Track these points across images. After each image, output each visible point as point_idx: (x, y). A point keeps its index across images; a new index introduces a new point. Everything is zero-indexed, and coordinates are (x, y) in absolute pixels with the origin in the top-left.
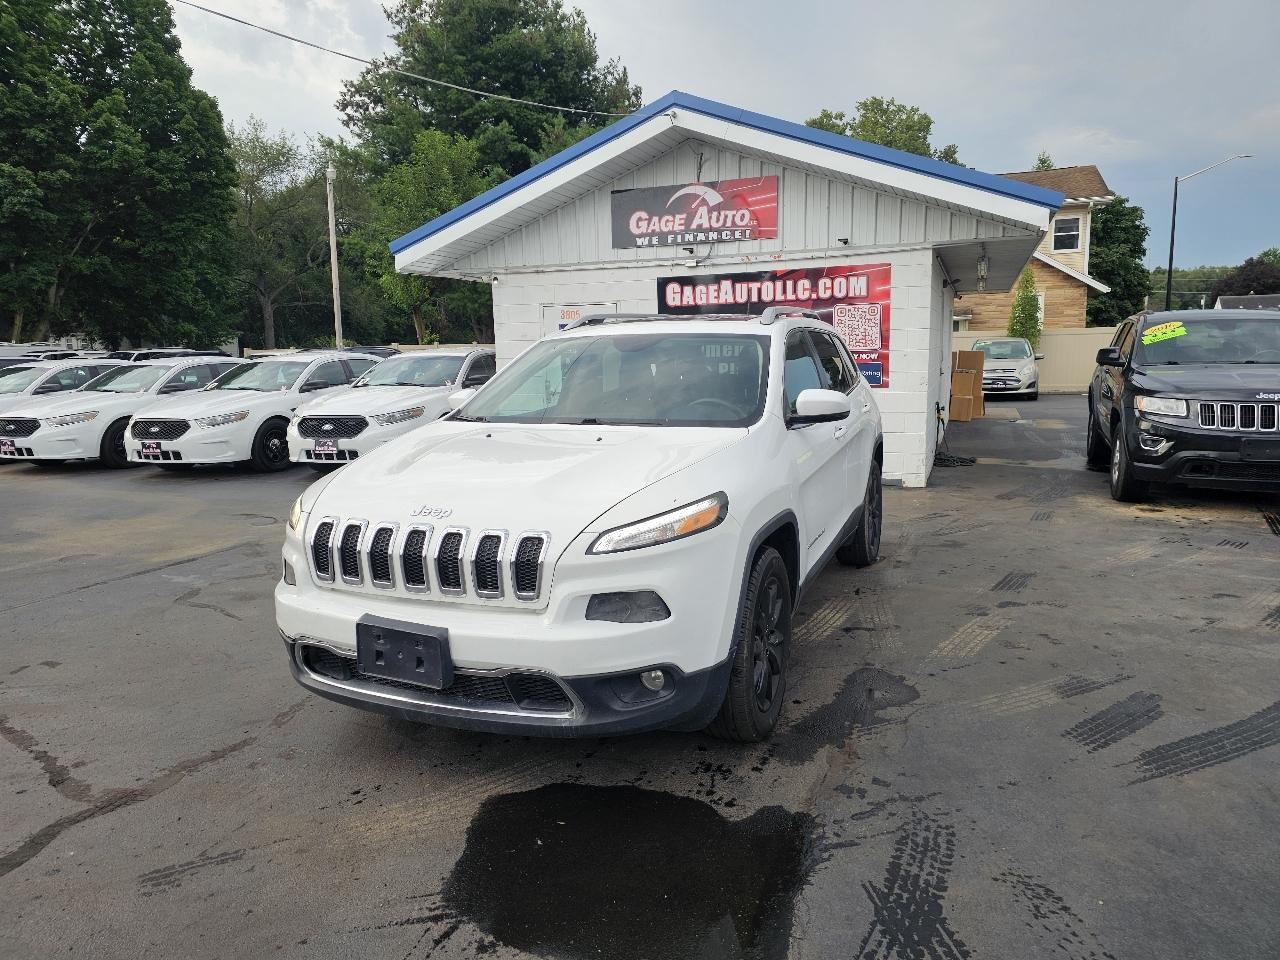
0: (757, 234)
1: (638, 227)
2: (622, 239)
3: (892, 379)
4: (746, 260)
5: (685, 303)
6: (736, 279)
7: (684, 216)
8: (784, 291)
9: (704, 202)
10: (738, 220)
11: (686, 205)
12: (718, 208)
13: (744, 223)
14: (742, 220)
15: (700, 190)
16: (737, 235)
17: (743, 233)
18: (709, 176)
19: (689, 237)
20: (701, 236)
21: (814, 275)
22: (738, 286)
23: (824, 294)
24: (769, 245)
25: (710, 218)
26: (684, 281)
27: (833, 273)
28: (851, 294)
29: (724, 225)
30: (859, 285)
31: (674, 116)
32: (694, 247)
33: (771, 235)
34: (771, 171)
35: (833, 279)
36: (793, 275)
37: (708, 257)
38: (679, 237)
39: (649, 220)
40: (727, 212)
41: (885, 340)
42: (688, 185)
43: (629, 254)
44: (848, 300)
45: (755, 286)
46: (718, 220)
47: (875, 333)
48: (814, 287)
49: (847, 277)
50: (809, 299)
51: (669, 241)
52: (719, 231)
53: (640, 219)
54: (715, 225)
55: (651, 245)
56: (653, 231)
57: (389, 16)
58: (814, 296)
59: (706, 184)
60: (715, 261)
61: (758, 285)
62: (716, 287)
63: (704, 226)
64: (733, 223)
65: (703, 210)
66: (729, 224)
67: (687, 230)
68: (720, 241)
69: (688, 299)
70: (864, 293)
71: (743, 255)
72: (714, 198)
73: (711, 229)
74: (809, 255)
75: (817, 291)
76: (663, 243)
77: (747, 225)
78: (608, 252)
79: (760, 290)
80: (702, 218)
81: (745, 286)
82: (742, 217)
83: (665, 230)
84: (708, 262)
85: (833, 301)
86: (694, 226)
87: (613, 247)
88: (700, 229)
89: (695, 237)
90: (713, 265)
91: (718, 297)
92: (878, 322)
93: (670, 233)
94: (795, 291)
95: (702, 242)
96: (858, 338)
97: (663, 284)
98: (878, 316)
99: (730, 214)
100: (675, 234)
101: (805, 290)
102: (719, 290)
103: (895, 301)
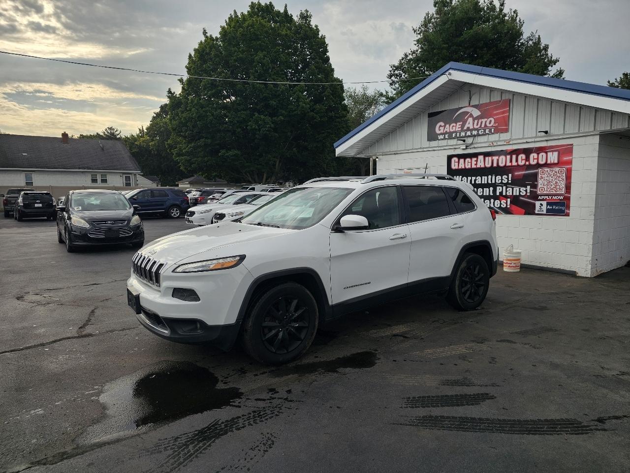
0: (498, 131)
1: (439, 130)
2: (432, 137)
3: (572, 211)
4: (491, 145)
5: (460, 167)
6: (486, 154)
7: (461, 123)
8: (511, 161)
9: (471, 116)
10: (488, 125)
11: (462, 118)
12: (478, 118)
13: (491, 125)
14: (490, 123)
15: (469, 109)
16: (487, 131)
17: (490, 131)
18: (475, 102)
19: (463, 134)
20: (469, 133)
21: (527, 152)
22: (487, 158)
23: (533, 162)
24: (505, 136)
25: (473, 123)
26: (460, 156)
27: (539, 150)
28: (549, 162)
29: (481, 126)
30: (553, 157)
31: (450, 74)
32: (466, 139)
33: (506, 131)
34: (506, 97)
35: (538, 154)
36: (517, 152)
37: (472, 143)
38: (458, 134)
39: (445, 126)
40: (482, 120)
41: (568, 188)
42: (464, 107)
43: (434, 143)
44: (546, 165)
45: (495, 158)
46: (477, 125)
47: (562, 184)
48: (527, 159)
49: (546, 153)
50: (525, 165)
51: (454, 136)
52: (478, 130)
53: (440, 126)
54: (476, 127)
55: (445, 139)
56: (446, 131)
57: (415, 32)
58: (527, 163)
59: (473, 106)
60: (476, 146)
61: (497, 157)
62: (475, 159)
63: (470, 128)
64: (486, 125)
65: (470, 120)
66: (483, 126)
67: (462, 130)
68: (478, 135)
69: (462, 166)
70: (556, 161)
71: (490, 142)
72: (476, 113)
73: (475, 129)
74: (525, 141)
75: (529, 161)
76: (450, 138)
77: (492, 126)
78: (426, 144)
79: (498, 160)
80: (470, 124)
81: (490, 158)
82: (490, 122)
83: (452, 130)
84: (472, 146)
85: (538, 166)
86: (465, 128)
87: (428, 140)
88: (468, 129)
89: (466, 134)
90: (475, 148)
91: (476, 164)
92: (564, 178)
93: (453, 132)
94: (517, 161)
95: (469, 136)
96: (552, 187)
97: (450, 158)
98: (564, 175)
99: (484, 120)
100: (456, 132)
101: (522, 160)
102: (477, 161)
103: (574, 166)
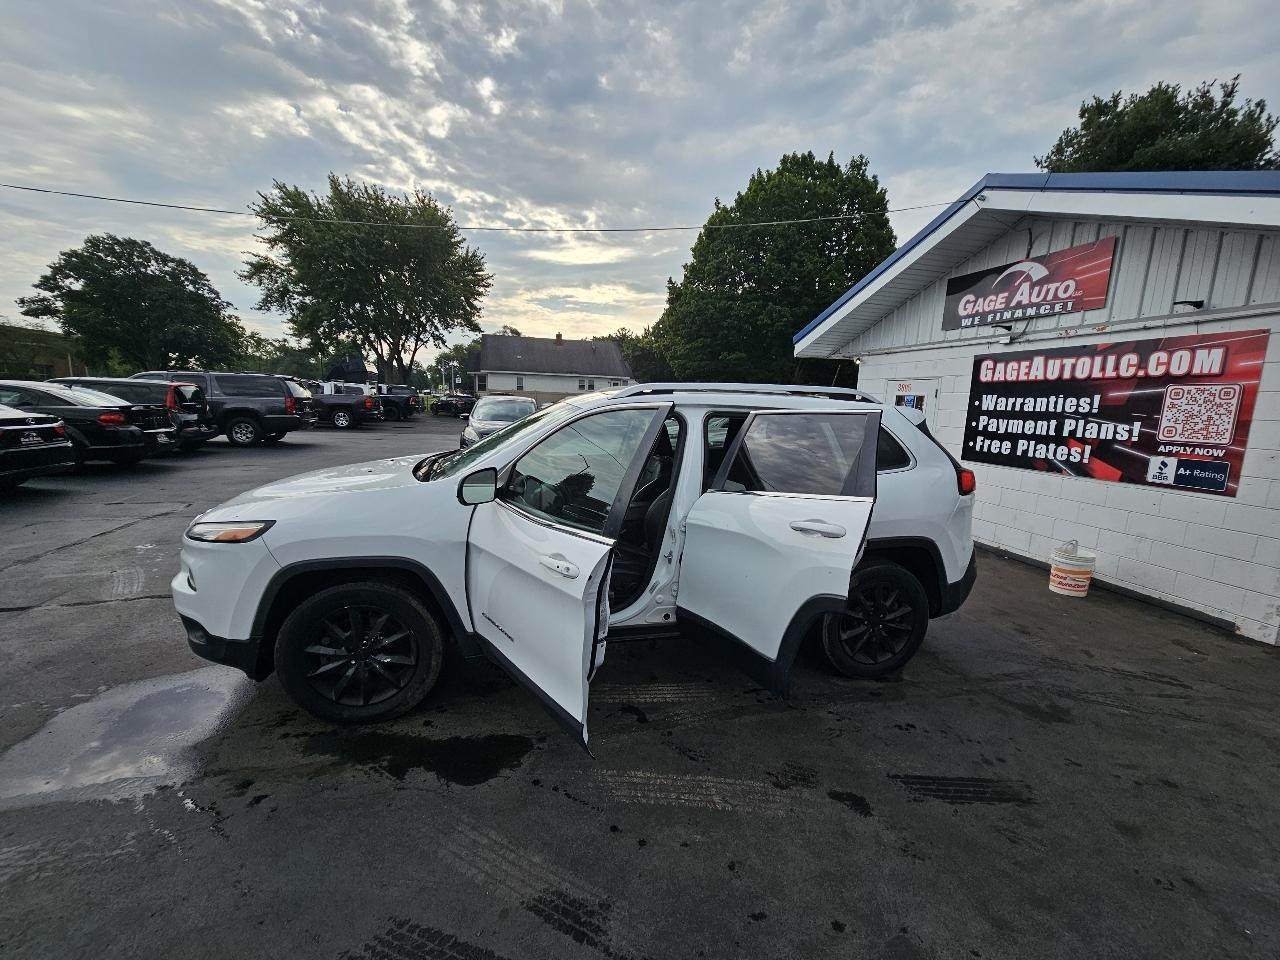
0: (1080, 305)
1: (965, 309)
2: (951, 321)
3: (1243, 486)
4: (1064, 334)
5: (996, 379)
6: (1049, 354)
7: (1006, 294)
8: (1103, 369)
9: (1028, 278)
10: (1061, 294)
11: (1009, 285)
12: (1041, 282)
13: (1067, 295)
14: (1066, 291)
15: (1024, 267)
16: (1057, 308)
17: (1065, 306)
18: (1039, 250)
19: (1007, 315)
20: (1019, 313)
21: (1144, 349)
22: (1051, 362)
23: (1154, 370)
24: (1095, 317)
25: (1031, 294)
26: (996, 359)
27: (1170, 346)
28: (1196, 371)
29: (1045, 299)
30: (1209, 361)
31: (983, 199)
32: (1012, 324)
33: (1101, 305)
34: (1108, 233)
35: (1171, 354)
36: (1119, 350)
37: (1024, 333)
38: (999, 315)
39: (975, 302)
40: (1050, 286)
41: (1241, 433)
42: (1018, 263)
43: (953, 334)
44: (1188, 378)
45: (1069, 362)
46: (1038, 296)
47: (1226, 425)
48: (1143, 364)
49: (1193, 351)
50: (1135, 376)
51: (989, 320)
52: (1038, 306)
53: (968, 302)
54: (1034, 300)
55: (972, 325)
56: (977, 311)
58: (1141, 373)
59: (1034, 260)
60: (1031, 337)
61: (1073, 361)
62: (1027, 363)
63: (1023, 303)
64: (1056, 296)
65: (1026, 287)
66: (1050, 297)
67: (1007, 308)
68: (1038, 316)
69: (999, 377)
70: (1216, 370)
71: (1062, 329)
72: (1039, 271)
73: (1031, 305)
74: (1141, 325)
75: (1146, 368)
76: (982, 323)
77: (1070, 297)
78: (939, 335)
79: (1074, 367)
80: (1023, 294)
81: (1058, 362)
82: (1066, 289)
83: (987, 309)
84: (1025, 338)
85: (1167, 379)
86: (1013, 304)
87: (943, 329)
88: (1019, 305)
89: (1013, 314)
90: (1029, 341)
91: (1028, 374)
92: (1233, 409)
93: (990, 312)
94: (1117, 368)
95: (1018, 320)
96: (1197, 428)
97: (978, 363)
98: (1234, 401)
99: (1053, 287)
100: (994, 312)
101: (1129, 366)
102: (1030, 367)
103: (1266, 383)
